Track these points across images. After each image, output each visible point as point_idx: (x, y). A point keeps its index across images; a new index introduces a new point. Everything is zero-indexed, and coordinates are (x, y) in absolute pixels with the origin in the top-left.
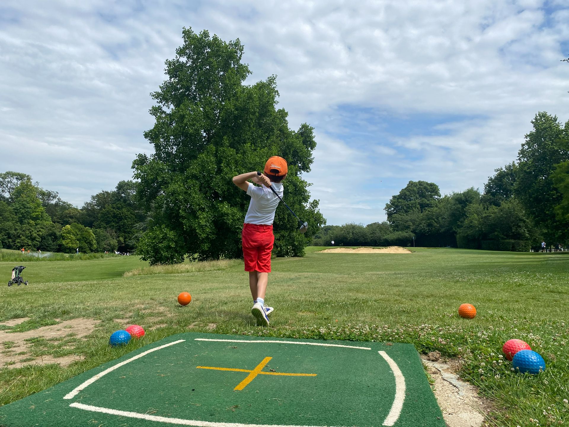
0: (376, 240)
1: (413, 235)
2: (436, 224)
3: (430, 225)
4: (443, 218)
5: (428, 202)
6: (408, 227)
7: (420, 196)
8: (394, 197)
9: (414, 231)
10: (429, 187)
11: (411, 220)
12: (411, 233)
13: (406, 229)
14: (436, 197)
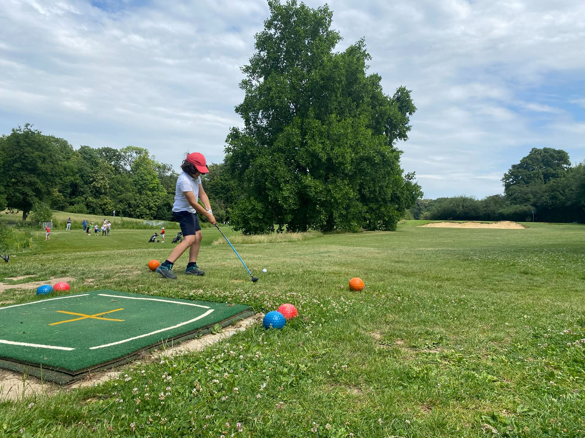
0: (489, 214)
1: (533, 210)
2: (561, 197)
3: (554, 198)
4: (571, 190)
5: (554, 172)
6: (528, 200)
7: (544, 165)
8: (514, 166)
9: (534, 205)
10: (556, 155)
11: (532, 192)
12: (531, 207)
13: (525, 202)
14: (565, 166)
